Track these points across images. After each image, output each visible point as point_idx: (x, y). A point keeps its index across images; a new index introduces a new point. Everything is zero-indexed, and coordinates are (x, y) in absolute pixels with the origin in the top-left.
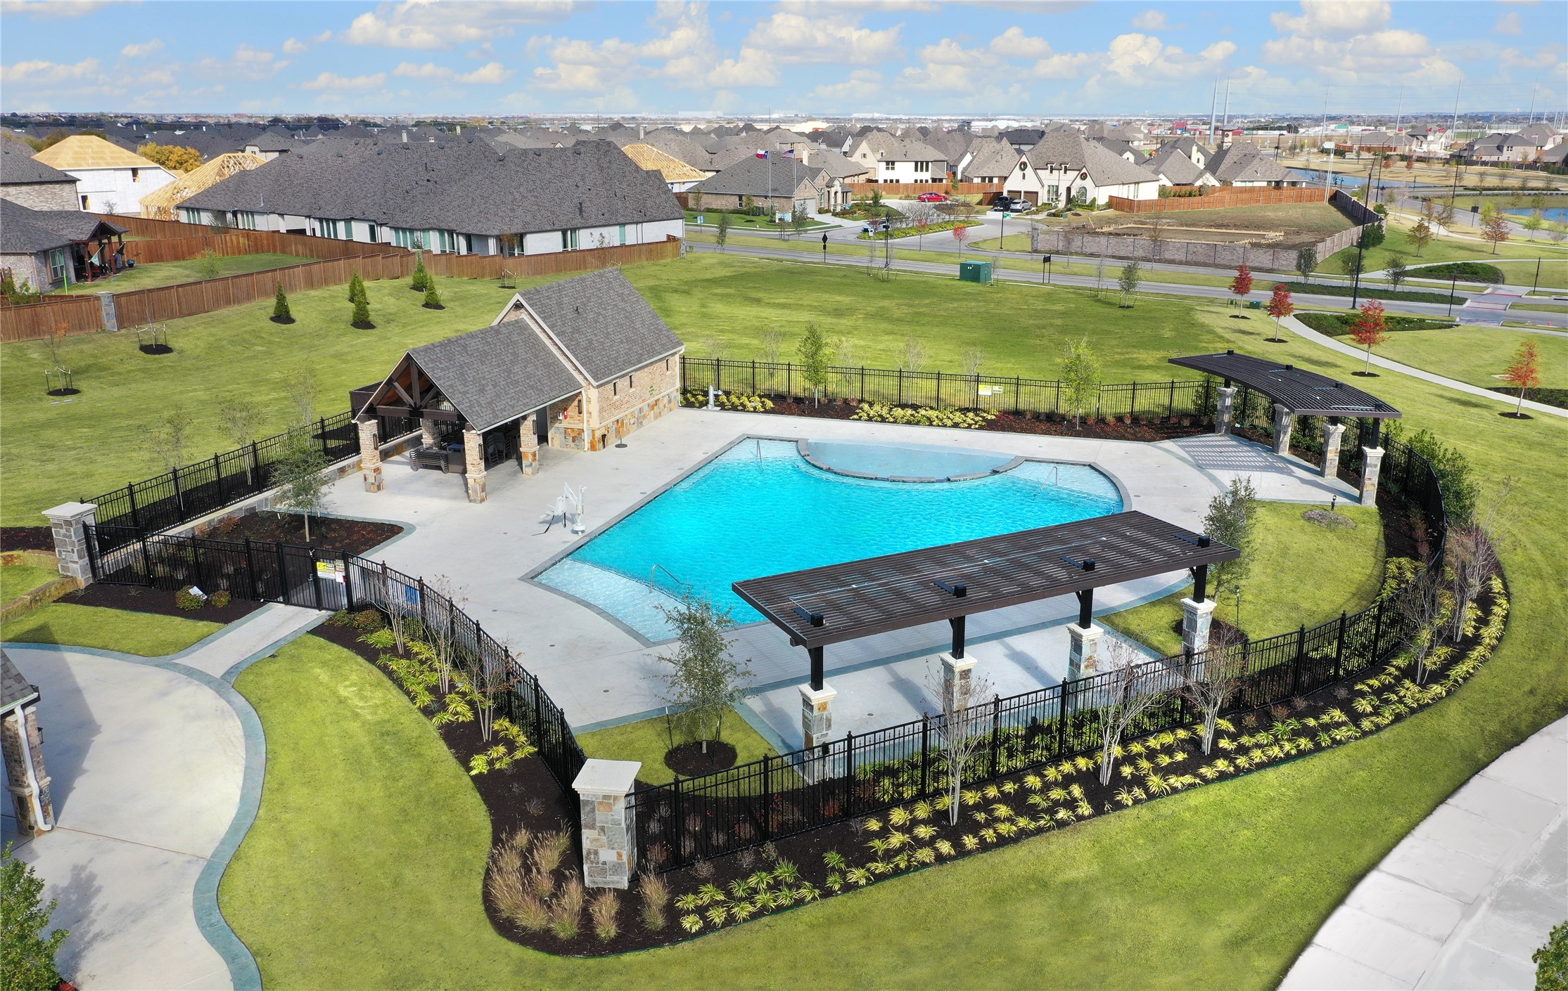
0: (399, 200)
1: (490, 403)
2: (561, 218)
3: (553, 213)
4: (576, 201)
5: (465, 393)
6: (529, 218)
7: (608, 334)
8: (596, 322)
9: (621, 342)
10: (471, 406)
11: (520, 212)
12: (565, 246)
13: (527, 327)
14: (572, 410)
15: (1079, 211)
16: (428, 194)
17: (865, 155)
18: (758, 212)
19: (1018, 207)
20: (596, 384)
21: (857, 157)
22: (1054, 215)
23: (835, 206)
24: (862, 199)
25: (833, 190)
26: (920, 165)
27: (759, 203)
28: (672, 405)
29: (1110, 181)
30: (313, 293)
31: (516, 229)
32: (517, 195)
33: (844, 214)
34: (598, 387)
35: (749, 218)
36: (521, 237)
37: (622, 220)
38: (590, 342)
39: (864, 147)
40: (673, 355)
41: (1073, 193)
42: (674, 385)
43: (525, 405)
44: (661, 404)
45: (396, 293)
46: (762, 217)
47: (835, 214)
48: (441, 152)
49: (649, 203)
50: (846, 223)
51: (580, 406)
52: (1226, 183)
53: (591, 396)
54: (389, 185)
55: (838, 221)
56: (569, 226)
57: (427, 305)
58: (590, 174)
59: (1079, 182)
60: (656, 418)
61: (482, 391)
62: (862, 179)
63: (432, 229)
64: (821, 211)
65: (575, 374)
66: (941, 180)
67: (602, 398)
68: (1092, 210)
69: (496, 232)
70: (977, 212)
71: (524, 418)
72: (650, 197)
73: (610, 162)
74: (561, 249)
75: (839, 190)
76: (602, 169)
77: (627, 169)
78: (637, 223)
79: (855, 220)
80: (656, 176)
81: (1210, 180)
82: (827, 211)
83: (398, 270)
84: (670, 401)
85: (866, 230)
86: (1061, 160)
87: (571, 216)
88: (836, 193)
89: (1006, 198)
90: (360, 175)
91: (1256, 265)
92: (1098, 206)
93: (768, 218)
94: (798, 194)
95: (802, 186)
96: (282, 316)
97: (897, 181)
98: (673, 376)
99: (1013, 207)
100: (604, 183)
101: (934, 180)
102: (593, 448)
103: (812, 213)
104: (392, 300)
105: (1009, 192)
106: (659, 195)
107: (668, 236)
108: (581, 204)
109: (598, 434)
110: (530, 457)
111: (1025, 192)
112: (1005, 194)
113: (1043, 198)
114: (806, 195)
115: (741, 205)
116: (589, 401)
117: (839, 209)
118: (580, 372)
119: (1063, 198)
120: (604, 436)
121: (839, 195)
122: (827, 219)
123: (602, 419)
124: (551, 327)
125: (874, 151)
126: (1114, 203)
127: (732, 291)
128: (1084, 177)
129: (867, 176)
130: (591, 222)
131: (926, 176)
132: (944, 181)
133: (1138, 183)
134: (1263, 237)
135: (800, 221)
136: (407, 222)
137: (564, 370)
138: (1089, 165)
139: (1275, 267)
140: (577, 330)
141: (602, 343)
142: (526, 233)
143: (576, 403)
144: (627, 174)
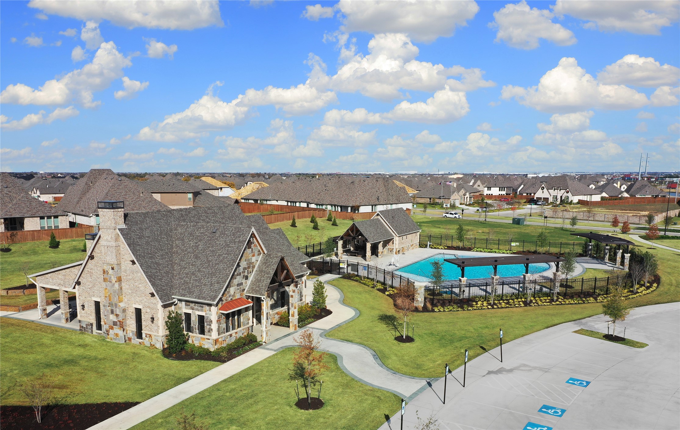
0: (317, 196)
1: (373, 237)
2: (372, 201)
3: (369, 200)
4: (377, 196)
5: (367, 234)
6: (361, 201)
7: (401, 224)
8: (398, 221)
9: (404, 226)
10: (369, 237)
11: (358, 199)
12: (372, 211)
13: (380, 220)
14: (391, 243)
15: (565, 205)
16: (325, 194)
17: (479, 186)
18: (437, 204)
19: (540, 203)
20: (398, 236)
21: (476, 186)
22: (554, 206)
23: (466, 202)
24: (477, 200)
25: (466, 197)
26: (501, 189)
27: (437, 201)
28: (416, 246)
29: (579, 194)
30: (299, 220)
31: (357, 204)
32: (358, 194)
33: (470, 205)
34: (399, 237)
35: (433, 206)
36: (359, 206)
37: (391, 203)
38: (397, 225)
39: (479, 182)
40: (418, 232)
41: (563, 198)
42: (418, 241)
43: (381, 239)
44: (414, 245)
45: (323, 221)
46: (438, 206)
47: (466, 205)
48: (330, 181)
49: (401, 198)
50: (471, 208)
51: (393, 242)
52: (632, 196)
53: (397, 239)
54: (313, 191)
55: (467, 207)
56: (374, 204)
57: (333, 225)
58: (381, 187)
59: (565, 194)
60: (412, 249)
61: (371, 234)
62: (477, 194)
63: (329, 205)
64: (461, 204)
65: (393, 233)
66: (510, 194)
67: (399, 240)
68: (571, 205)
69: (351, 205)
70: (523, 205)
71: (380, 242)
72: (401, 195)
73: (388, 184)
74: (371, 211)
75: (468, 196)
76: (385, 186)
77: (394, 186)
78: (396, 204)
79: (474, 207)
80: (403, 189)
81: (626, 195)
82: (464, 204)
83: (322, 216)
84: (416, 245)
85: (478, 210)
86: (558, 186)
87: (375, 201)
88: (467, 198)
89: (535, 200)
90: (304, 188)
91: (633, 222)
92: (574, 203)
93: (441, 206)
94: (453, 197)
95: (454, 195)
96: (293, 225)
97: (492, 194)
98: (417, 238)
99: (538, 203)
100: (386, 191)
101: (507, 194)
102: (396, 253)
103: (457, 204)
104: (322, 223)
105: (537, 198)
106: (404, 195)
107: (407, 208)
108: (378, 197)
109: (398, 250)
110: (381, 253)
111: (543, 198)
112: (535, 198)
113: (551, 200)
114: (455, 198)
115: (430, 201)
116: (396, 241)
117: (468, 203)
118: (394, 233)
119: (559, 200)
120: (399, 251)
121: (468, 198)
122: (463, 206)
123: (399, 246)
124: (387, 220)
125: (483, 184)
126: (580, 202)
127: (430, 225)
128: (568, 192)
129: (479, 193)
130: (381, 203)
131: (504, 193)
132: (511, 195)
133: (592, 195)
134: (639, 213)
135: (453, 207)
136: (321, 202)
137: (390, 232)
138: (570, 188)
139: (640, 223)
140: (393, 222)
141: (400, 226)
142: (360, 206)
143: (392, 241)
144: (394, 188)
